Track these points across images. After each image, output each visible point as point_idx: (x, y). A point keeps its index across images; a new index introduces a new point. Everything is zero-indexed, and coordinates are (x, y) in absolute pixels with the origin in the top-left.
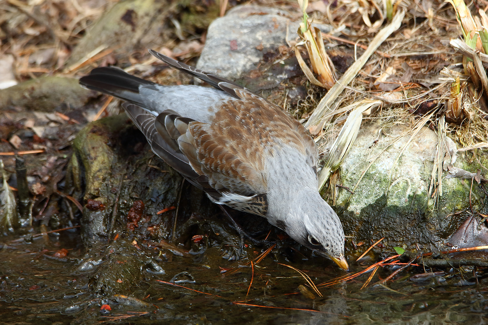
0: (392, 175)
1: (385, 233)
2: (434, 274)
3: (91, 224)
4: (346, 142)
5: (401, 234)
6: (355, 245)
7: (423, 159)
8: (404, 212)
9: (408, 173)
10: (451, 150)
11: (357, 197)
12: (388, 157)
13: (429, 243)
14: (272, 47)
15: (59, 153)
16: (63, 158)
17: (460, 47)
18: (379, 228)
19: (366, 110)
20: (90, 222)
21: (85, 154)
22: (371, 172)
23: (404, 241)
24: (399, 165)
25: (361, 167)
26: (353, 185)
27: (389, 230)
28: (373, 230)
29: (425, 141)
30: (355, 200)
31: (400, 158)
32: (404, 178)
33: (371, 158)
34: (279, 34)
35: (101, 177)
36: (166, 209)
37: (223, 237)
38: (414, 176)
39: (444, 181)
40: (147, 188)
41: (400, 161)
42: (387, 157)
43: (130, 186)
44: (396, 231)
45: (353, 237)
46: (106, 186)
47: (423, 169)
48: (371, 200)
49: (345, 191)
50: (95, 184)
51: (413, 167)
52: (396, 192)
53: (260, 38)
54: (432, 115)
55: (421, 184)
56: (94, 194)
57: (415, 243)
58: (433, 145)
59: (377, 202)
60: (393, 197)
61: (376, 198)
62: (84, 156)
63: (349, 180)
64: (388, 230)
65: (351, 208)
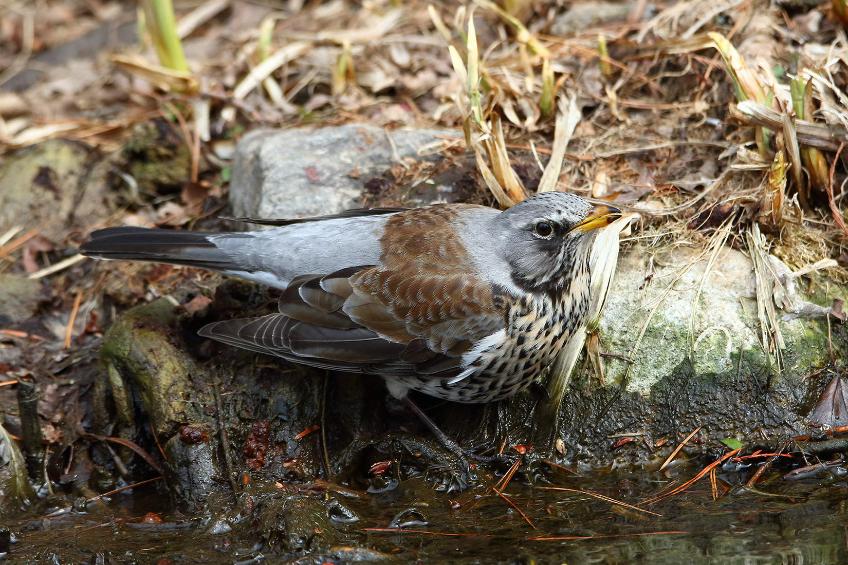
0: (694, 326)
1: (701, 420)
2: (824, 465)
3: (194, 466)
4: (602, 283)
5: (729, 417)
6: (651, 446)
7: (737, 296)
8: (729, 380)
9: (721, 319)
10: (780, 275)
11: (639, 368)
12: (679, 299)
13: (781, 425)
14: (374, 172)
15: (56, 379)
16: (69, 385)
17: (755, 112)
18: (689, 413)
19: (624, 229)
20: (191, 463)
21: (138, 362)
22: (656, 326)
23: (737, 427)
24: (702, 308)
25: (635, 320)
26: (628, 351)
27: (707, 414)
28: (678, 417)
29: (731, 266)
30: (636, 374)
31: (701, 298)
32: (715, 327)
33: (648, 303)
34: (378, 151)
35: (180, 393)
36: (307, 431)
37: (428, 457)
38: (732, 322)
39: (782, 325)
40: (265, 401)
41: (702, 302)
42: (677, 299)
43: (236, 401)
44: (721, 414)
45: (644, 433)
46: (194, 406)
47: (740, 310)
48: (666, 370)
49: (615, 362)
50: (173, 406)
51: (726, 308)
52: (707, 351)
53: (349, 161)
54: (730, 225)
55: (747, 334)
56: (177, 420)
57: (756, 428)
58: (747, 272)
59: (677, 371)
60: (704, 360)
61: (674, 367)
62: (137, 366)
63: (620, 343)
64: (704, 413)
65: (633, 386)
